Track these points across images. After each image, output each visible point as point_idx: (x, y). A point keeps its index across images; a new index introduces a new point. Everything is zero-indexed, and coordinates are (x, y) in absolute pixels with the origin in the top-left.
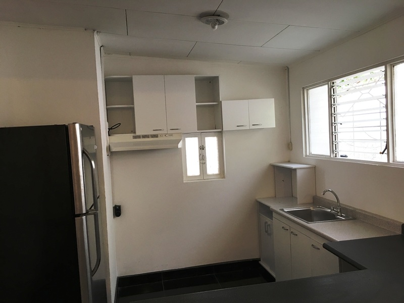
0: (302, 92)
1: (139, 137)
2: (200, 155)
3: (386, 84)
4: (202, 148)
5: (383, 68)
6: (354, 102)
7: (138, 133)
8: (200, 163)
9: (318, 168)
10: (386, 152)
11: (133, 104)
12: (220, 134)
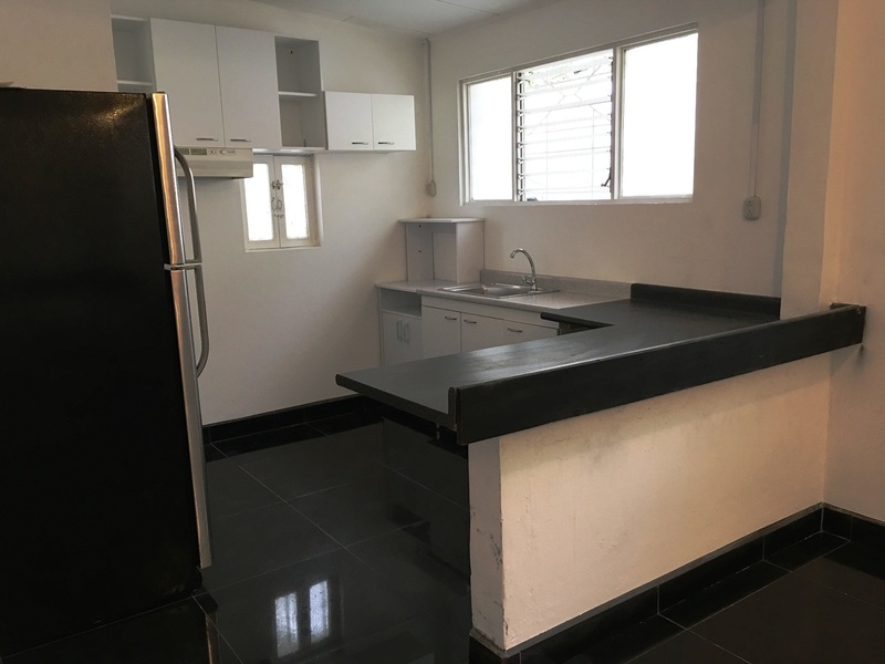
0: (458, 90)
2: (273, 199)
3: (613, 78)
4: (276, 186)
5: (610, 53)
6: (550, 110)
8: (274, 216)
9: (490, 221)
10: (609, 184)
12: (308, 161)
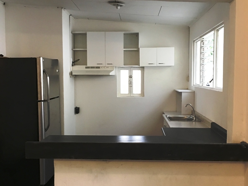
0: (193, 44)
1: (88, 68)
4: (131, 77)
7: (88, 65)
8: (129, 86)
11: (86, 48)
12: (143, 69)
